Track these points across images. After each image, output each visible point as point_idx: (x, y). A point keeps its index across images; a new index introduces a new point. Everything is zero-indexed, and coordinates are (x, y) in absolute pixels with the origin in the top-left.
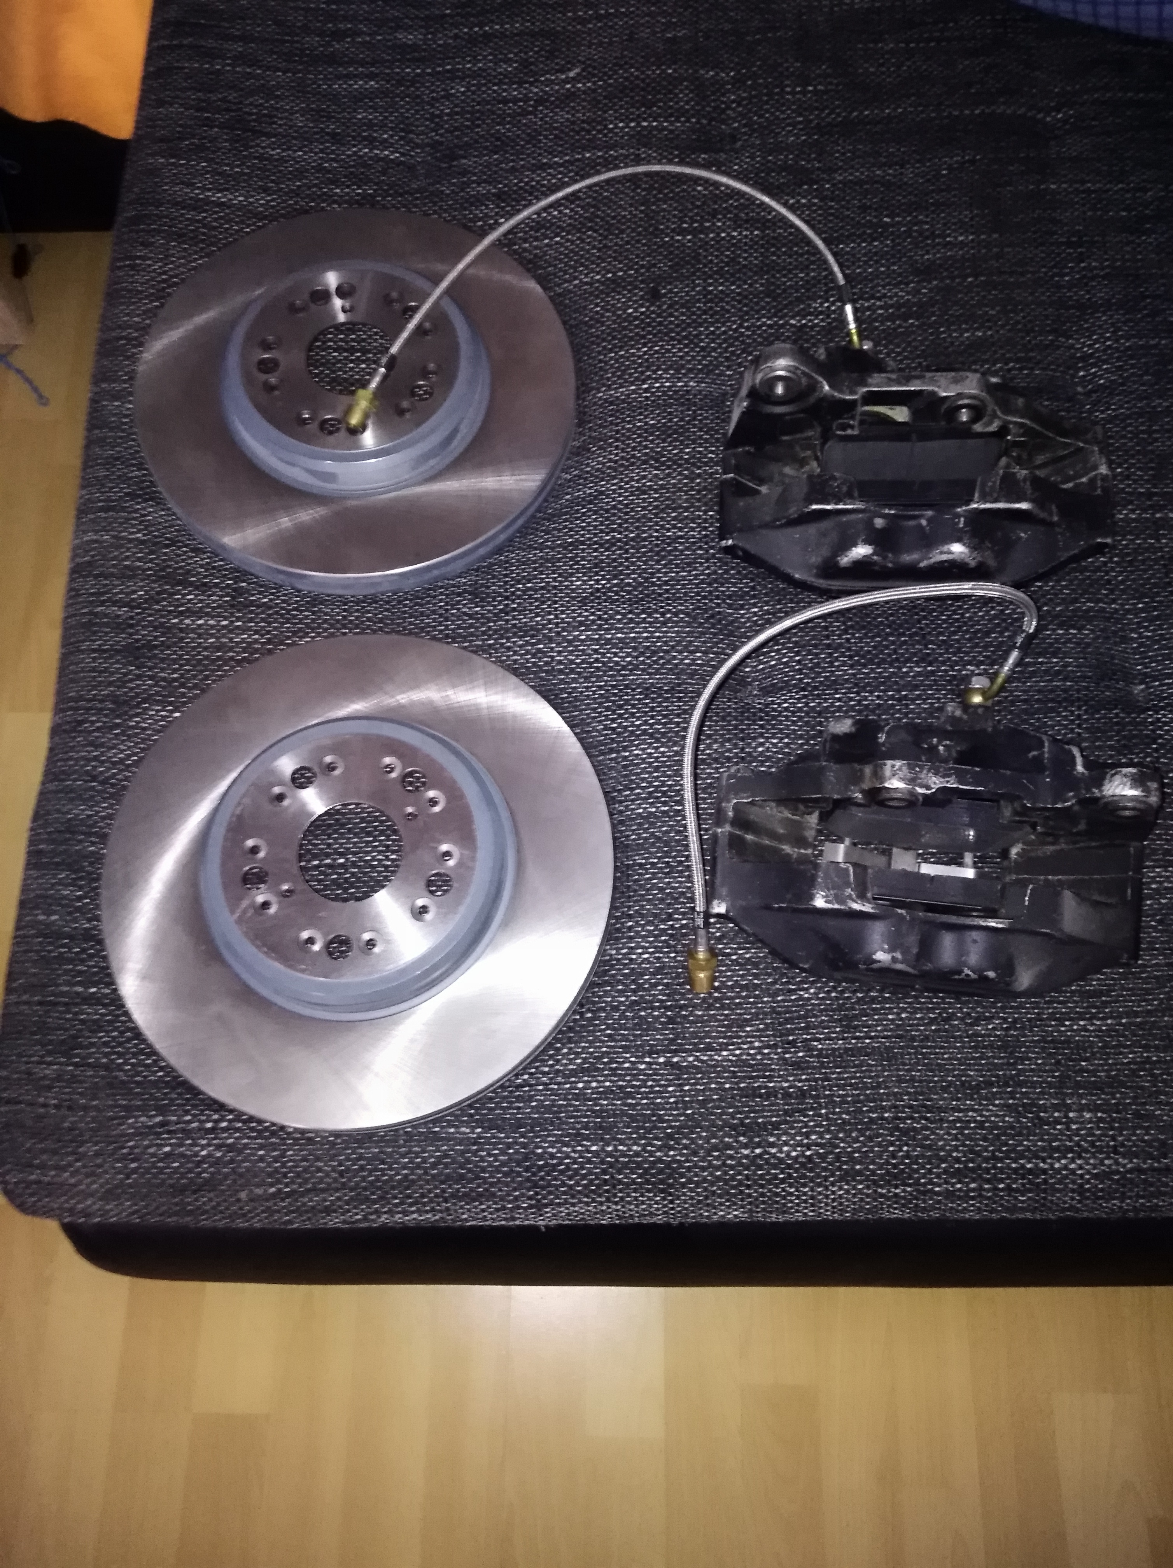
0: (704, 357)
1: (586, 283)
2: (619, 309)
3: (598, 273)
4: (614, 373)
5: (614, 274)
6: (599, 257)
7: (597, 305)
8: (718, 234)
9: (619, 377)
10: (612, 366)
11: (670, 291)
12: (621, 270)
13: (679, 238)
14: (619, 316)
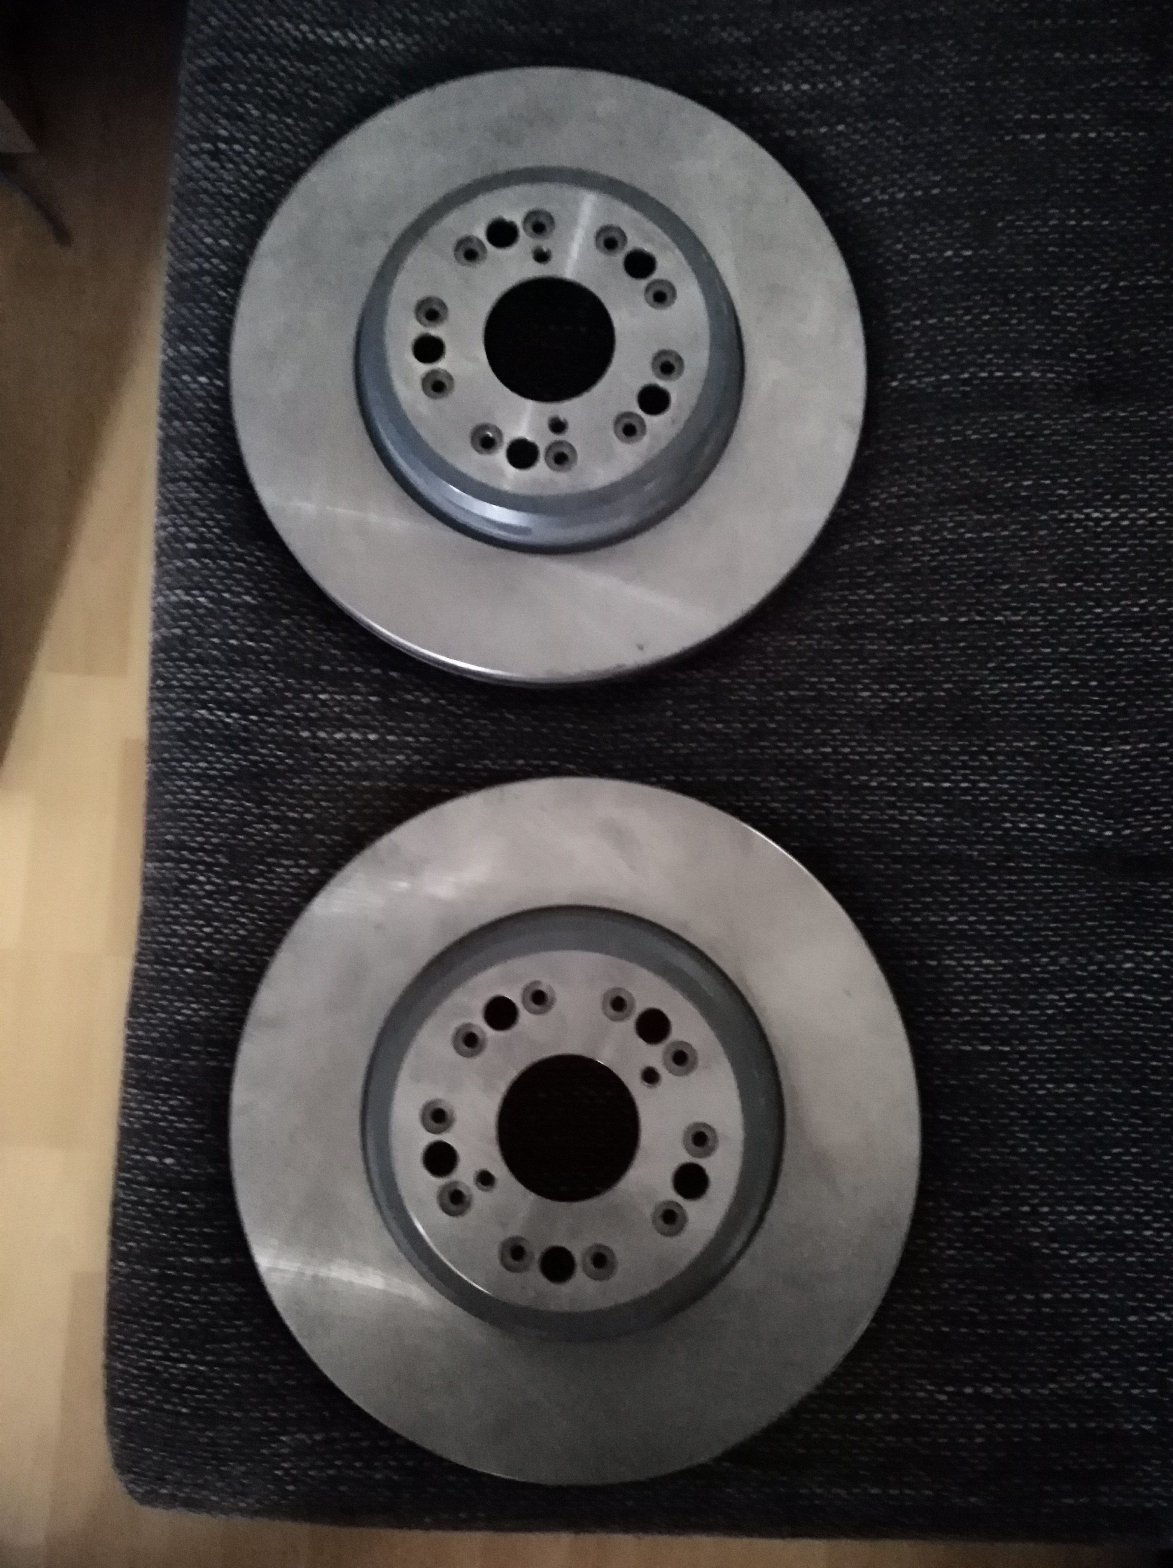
0: (1056, 335)
1: (883, 203)
2: (932, 249)
3: (901, 189)
4: (918, 353)
5: (926, 190)
6: (902, 162)
7: (899, 240)
8: (1085, 133)
9: (927, 360)
10: (916, 341)
11: (1010, 225)
12: (936, 185)
13: (1027, 137)
14: (930, 261)
